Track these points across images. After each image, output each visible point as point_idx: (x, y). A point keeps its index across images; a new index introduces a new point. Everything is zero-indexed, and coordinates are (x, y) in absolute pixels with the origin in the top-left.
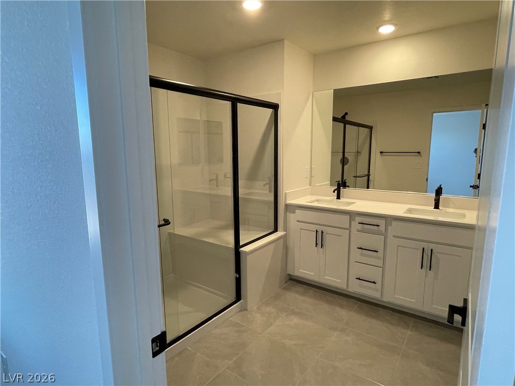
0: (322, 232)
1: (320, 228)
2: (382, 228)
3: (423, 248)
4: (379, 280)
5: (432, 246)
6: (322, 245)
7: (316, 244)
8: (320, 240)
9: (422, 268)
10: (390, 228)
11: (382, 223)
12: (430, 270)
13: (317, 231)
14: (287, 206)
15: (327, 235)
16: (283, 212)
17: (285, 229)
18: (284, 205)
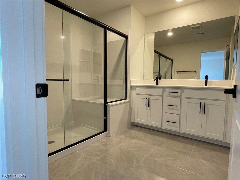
0: (149, 99)
1: (148, 97)
2: (179, 94)
3: (201, 102)
4: (178, 122)
5: (204, 101)
6: (149, 105)
7: (146, 105)
8: (148, 103)
9: (200, 113)
10: (183, 94)
11: (179, 91)
12: (204, 114)
13: (146, 98)
14: (131, 86)
15: (151, 100)
16: (129, 89)
17: (130, 98)
18: (130, 86)
